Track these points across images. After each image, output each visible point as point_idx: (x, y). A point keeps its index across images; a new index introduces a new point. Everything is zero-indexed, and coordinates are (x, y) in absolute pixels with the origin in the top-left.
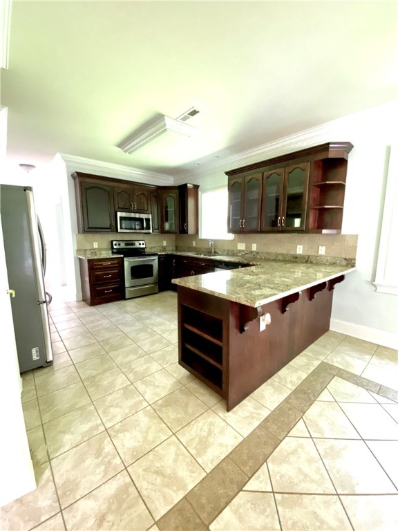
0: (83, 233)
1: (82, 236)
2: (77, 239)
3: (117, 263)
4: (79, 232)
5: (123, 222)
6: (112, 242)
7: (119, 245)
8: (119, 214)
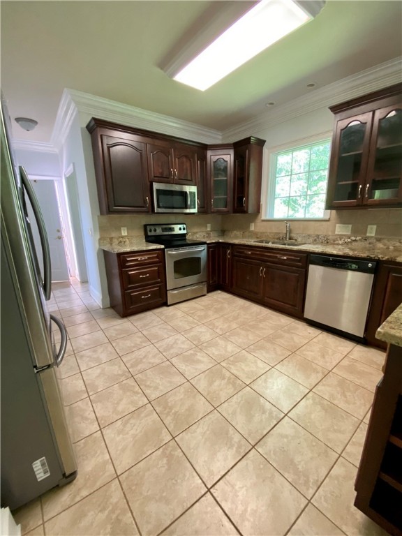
0: (107, 214)
1: (105, 219)
2: (100, 223)
3: (157, 257)
4: (102, 213)
5: (161, 197)
6: (145, 226)
7: (155, 230)
8: (156, 186)
